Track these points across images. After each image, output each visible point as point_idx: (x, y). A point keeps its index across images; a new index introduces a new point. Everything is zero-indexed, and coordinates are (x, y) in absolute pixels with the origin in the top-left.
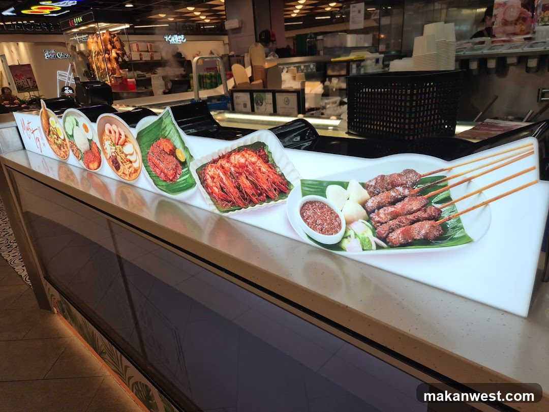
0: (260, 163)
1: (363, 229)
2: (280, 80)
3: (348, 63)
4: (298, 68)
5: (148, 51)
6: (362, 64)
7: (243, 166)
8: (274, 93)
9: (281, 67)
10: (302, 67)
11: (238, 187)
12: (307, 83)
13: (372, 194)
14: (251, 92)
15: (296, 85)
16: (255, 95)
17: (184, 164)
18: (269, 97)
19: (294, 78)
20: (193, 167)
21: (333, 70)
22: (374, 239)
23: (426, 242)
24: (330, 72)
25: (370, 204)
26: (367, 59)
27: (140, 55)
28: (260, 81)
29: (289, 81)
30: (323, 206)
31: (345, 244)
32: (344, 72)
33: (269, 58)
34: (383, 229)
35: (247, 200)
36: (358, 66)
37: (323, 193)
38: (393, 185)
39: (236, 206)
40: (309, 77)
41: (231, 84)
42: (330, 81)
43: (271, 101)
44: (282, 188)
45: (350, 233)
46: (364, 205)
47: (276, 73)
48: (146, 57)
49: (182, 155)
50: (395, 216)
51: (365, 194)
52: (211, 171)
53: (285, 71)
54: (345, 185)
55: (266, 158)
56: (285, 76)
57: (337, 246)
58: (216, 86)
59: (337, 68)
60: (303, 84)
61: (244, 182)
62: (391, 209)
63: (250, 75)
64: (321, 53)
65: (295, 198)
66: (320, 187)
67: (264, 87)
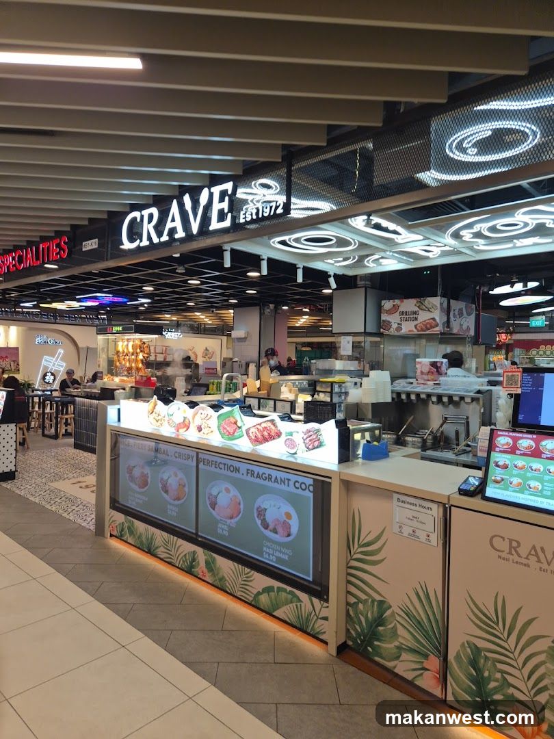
0: (272, 426)
1: (303, 446)
2: (280, 392)
3: (332, 384)
4: (293, 384)
5: (162, 353)
6: (343, 385)
7: (266, 428)
8: (275, 401)
9: (281, 382)
10: (297, 383)
11: (263, 436)
12: (300, 395)
13: (305, 435)
14: (259, 399)
15: (291, 397)
16: (262, 400)
17: (240, 428)
18: (272, 402)
19: (290, 391)
20: (244, 429)
21: (321, 387)
22: (305, 449)
23: (317, 447)
24: (318, 388)
25: (304, 438)
26: (347, 382)
27: (156, 356)
28: (266, 392)
29: (286, 393)
30: (292, 440)
31: (298, 452)
32: (329, 390)
33: (272, 375)
34: (307, 445)
35: (266, 440)
36: (340, 386)
37: (292, 435)
38: (309, 432)
39: (261, 443)
40: (302, 390)
41: (245, 391)
42: (318, 395)
43: (273, 406)
44: (279, 435)
45: (299, 448)
47: (278, 386)
48: (160, 358)
49: (239, 424)
51: (303, 435)
52: (252, 430)
53: (284, 385)
54: (298, 432)
55: (274, 425)
56: (284, 389)
57: (295, 453)
58: (235, 391)
59: (324, 386)
60: (297, 396)
61: (266, 434)
62: (309, 439)
63: (258, 386)
64: (314, 373)
65: (283, 438)
66: (291, 434)
67: (268, 396)
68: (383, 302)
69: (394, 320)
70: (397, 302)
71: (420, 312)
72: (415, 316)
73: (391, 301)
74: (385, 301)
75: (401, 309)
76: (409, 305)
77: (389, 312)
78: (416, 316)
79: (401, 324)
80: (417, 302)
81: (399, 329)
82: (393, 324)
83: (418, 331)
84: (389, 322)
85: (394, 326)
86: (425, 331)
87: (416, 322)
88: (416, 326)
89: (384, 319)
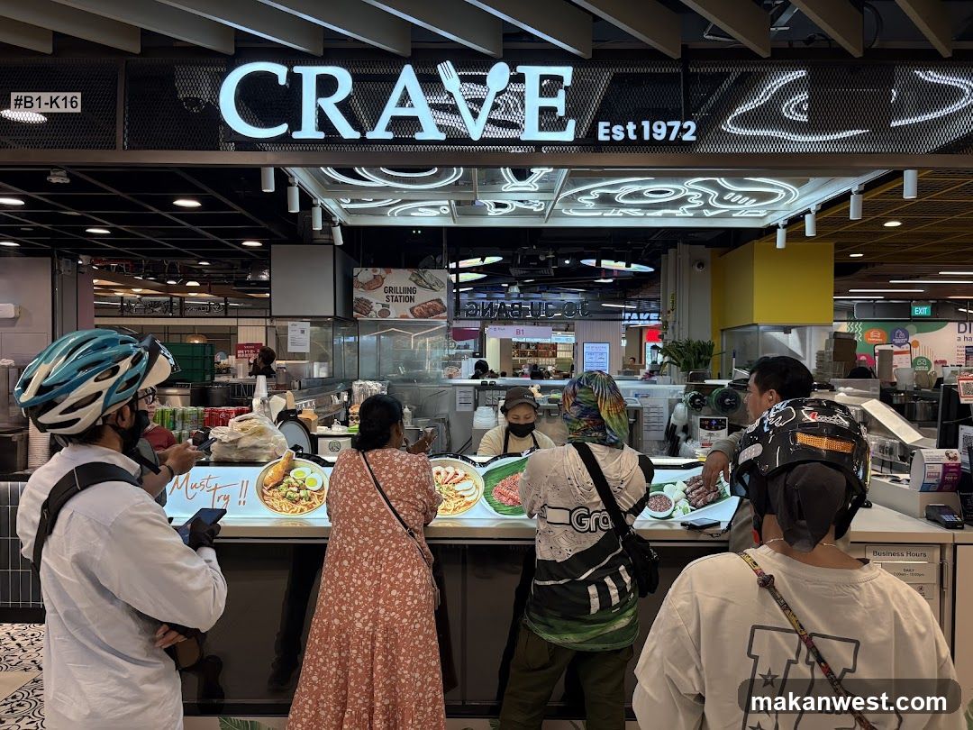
1: (684, 504)
13: (688, 486)
22: (689, 507)
23: (713, 502)
25: (687, 490)
30: (662, 497)
31: (674, 514)
34: (693, 501)
37: (662, 490)
38: (698, 480)
45: (677, 507)
46: (684, 491)
50: (699, 494)
51: (685, 486)
54: (674, 484)
57: (670, 517)
62: (696, 491)
68: (356, 271)
69: (376, 299)
70: (380, 271)
71: (418, 288)
72: (409, 295)
73: (370, 269)
74: (359, 269)
75: (387, 283)
76: (399, 278)
77: (368, 286)
78: (412, 295)
79: (388, 306)
80: (413, 275)
81: (384, 312)
82: (374, 304)
83: (416, 318)
84: (367, 301)
85: (377, 308)
86: (425, 318)
87: (411, 304)
88: (412, 310)
89: (359, 296)
